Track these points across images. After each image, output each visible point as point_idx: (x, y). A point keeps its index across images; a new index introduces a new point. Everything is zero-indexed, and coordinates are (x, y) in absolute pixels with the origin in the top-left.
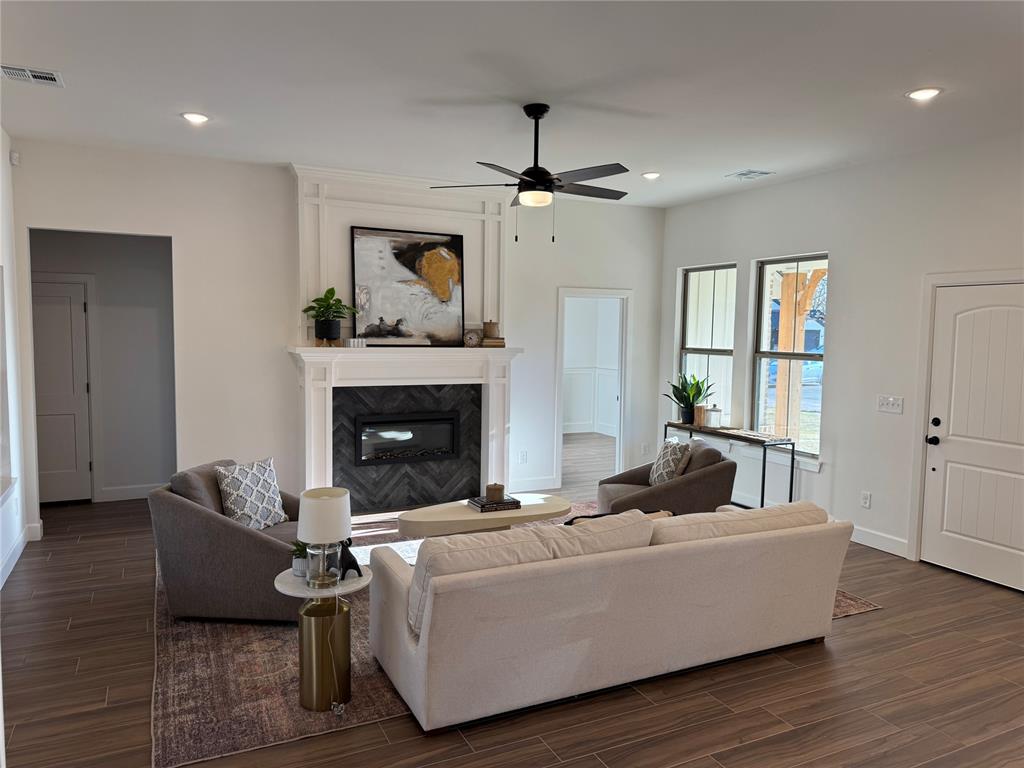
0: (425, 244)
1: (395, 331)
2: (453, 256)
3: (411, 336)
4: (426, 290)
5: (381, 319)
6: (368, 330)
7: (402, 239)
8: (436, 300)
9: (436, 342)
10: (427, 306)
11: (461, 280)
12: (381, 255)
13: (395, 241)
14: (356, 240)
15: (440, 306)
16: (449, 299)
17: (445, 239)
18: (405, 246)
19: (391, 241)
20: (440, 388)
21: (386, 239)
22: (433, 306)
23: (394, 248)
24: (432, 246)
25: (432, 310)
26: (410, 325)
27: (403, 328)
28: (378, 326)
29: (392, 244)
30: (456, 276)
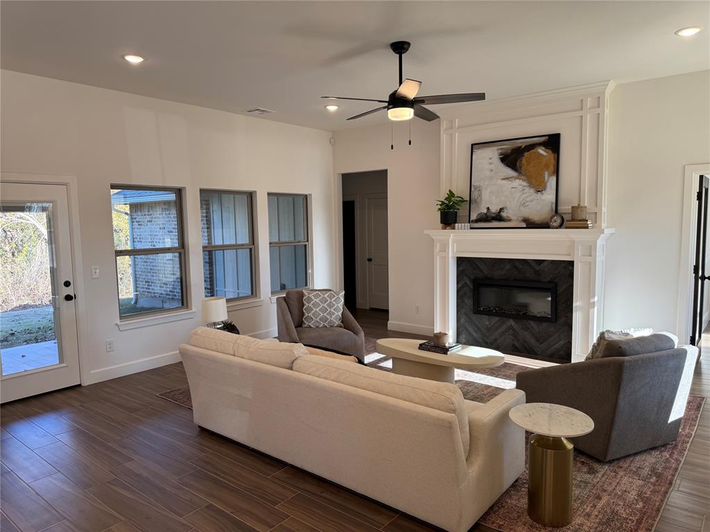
0: (526, 146)
1: (498, 217)
2: (550, 152)
3: (510, 220)
4: (525, 184)
5: (488, 209)
6: (478, 217)
7: (507, 147)
8: (532, 191)
9: (530, 224)
10: (524, 196)
11: (557, 172)
12: (491, 161)
13: (501, 149)
14: (474, 153)
15: (536, 194)
16: (545, 189)
17: (543, 139)
18: (509, 151)
19: (498, 149)
20: (540, 262)
21: (495, 148)
22: (530, 196)
23: (501, 154)
24: (531, 147)
25: (528, 199)
26: (510, 211)
27: (504, 214)
28: (486, 214)
29: (500, 151)
30: (552, 168)
